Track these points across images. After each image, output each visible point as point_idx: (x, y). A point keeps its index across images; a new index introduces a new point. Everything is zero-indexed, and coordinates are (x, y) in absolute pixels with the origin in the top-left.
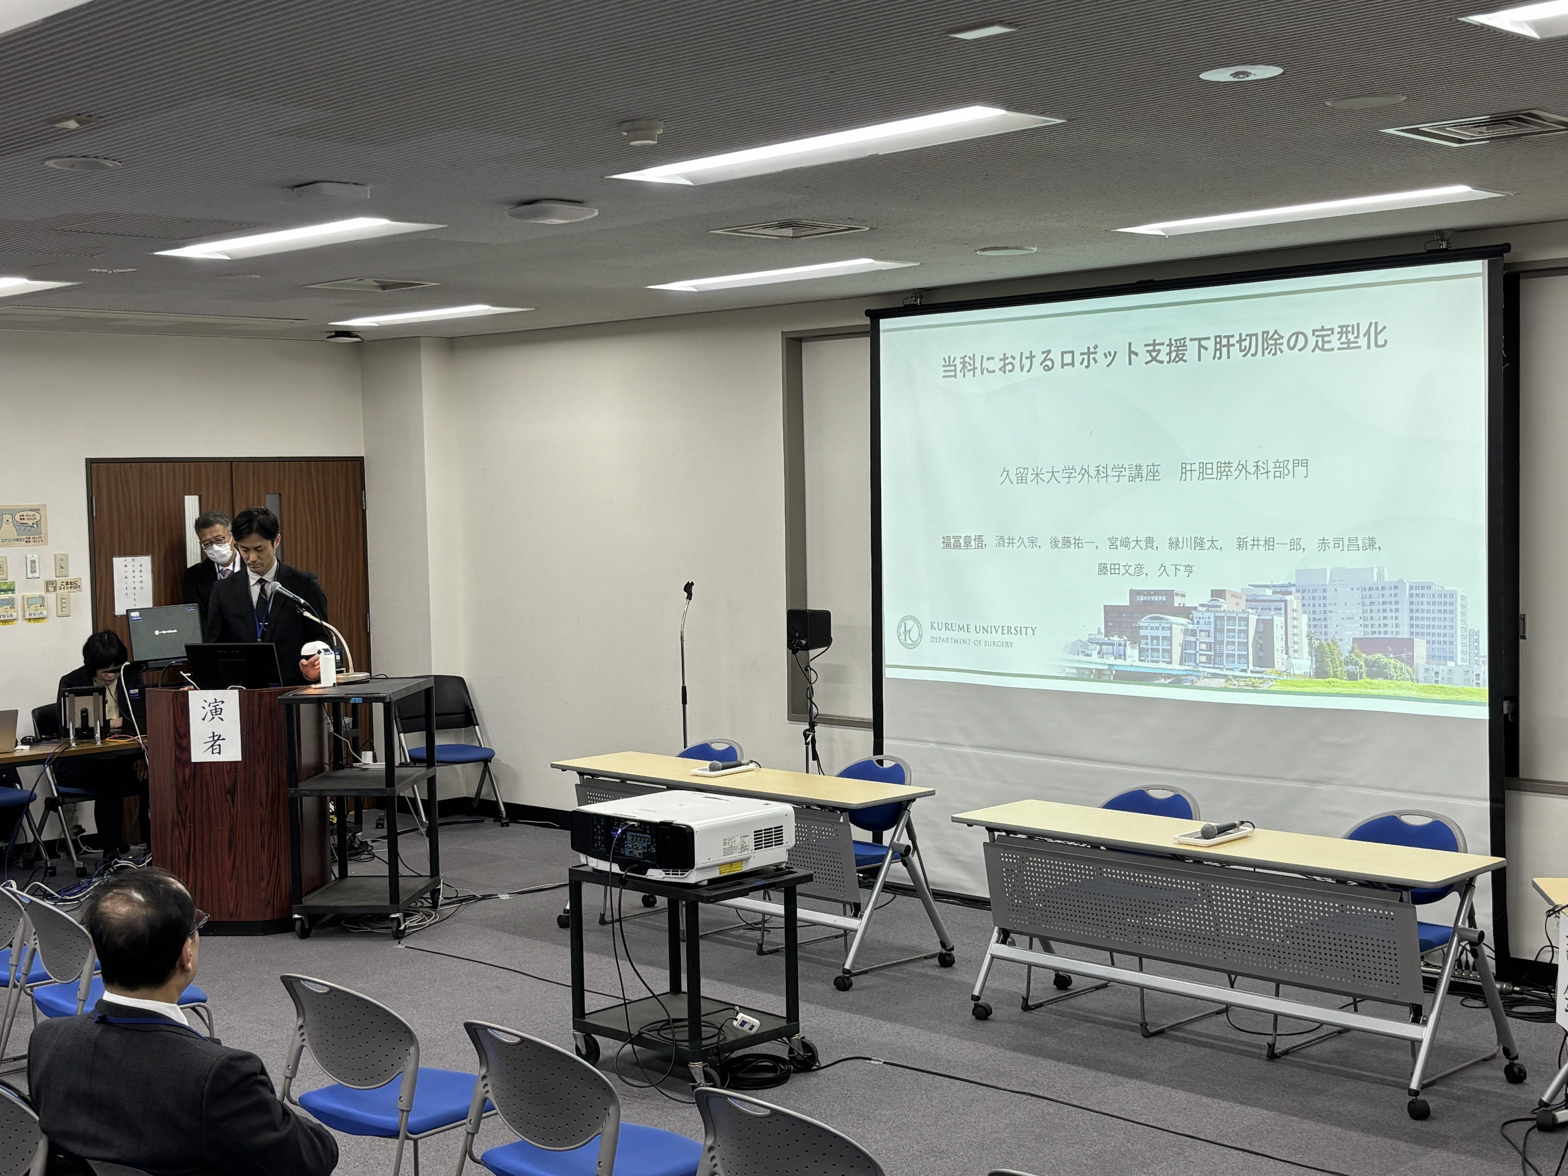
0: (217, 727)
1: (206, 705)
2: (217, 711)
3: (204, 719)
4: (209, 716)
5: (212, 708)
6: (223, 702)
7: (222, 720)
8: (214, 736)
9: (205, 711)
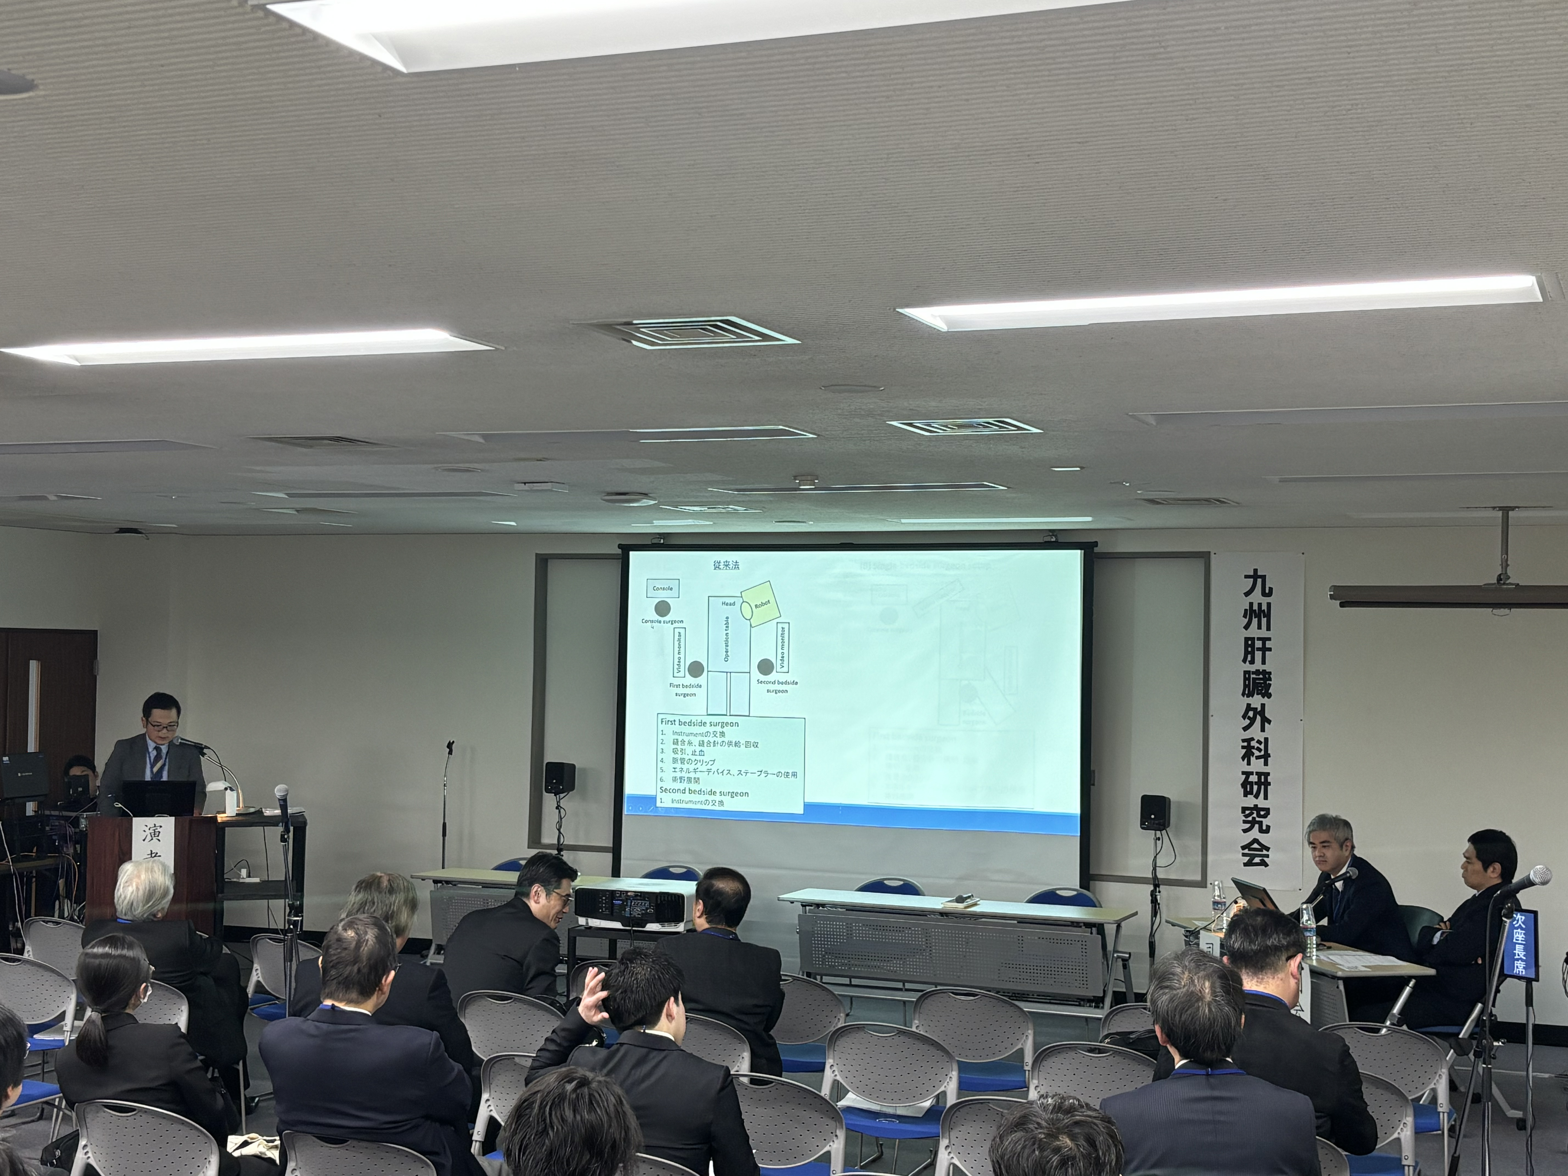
0: (155, 846)
1: (147, 829)
2: (155, 834)
3: (144, 840)
4: (149, 838)
5: (151, 831)
6: (161, 827)
7: (159, 840)
8: (151, 854)
9: (145, 834)
